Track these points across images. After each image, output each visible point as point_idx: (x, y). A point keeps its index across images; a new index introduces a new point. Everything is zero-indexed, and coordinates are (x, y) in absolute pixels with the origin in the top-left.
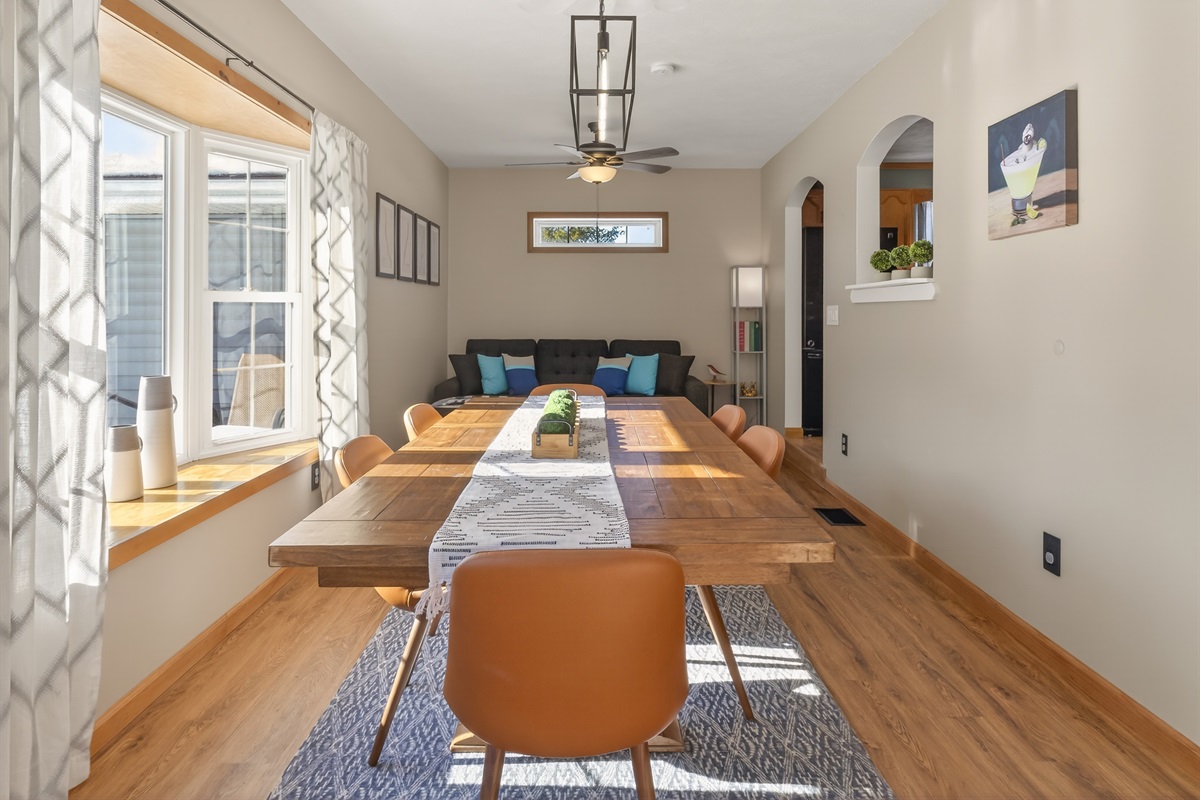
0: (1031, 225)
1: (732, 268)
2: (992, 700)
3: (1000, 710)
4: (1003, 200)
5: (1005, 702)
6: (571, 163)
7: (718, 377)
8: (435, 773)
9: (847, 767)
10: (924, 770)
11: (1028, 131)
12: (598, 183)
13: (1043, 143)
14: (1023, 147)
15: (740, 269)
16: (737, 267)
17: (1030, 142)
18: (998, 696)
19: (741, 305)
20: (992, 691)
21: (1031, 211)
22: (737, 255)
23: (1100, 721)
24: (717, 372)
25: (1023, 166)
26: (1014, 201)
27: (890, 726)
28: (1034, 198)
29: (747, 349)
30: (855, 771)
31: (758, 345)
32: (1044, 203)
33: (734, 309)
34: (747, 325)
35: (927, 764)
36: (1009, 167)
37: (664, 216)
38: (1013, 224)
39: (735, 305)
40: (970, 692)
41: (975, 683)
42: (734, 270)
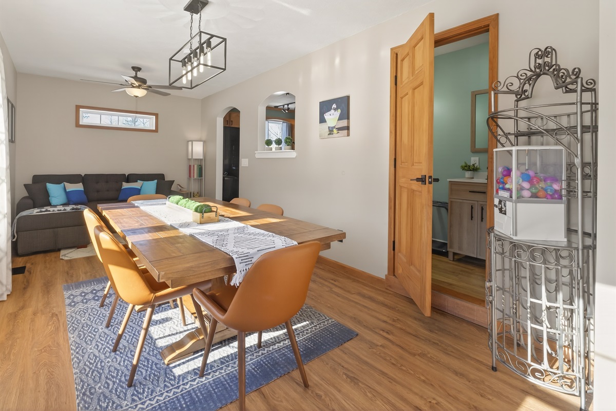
0: (334, 135)
1: (188, 141)
2: (332, 284)
3: (336, 286)
4: (325, 127)
5: (335, 283)
6: (121, 85)
7: (183, 189)
8: (166, 376)
9: (310, 314)
10: (329, 307)
11: (334, 106)
12: (136, 97)
13: (339, 111)
14: (332, 111)
15: (194, 142)
16: (192, 141)
17: (335, 109)
18: (333, 282)
19: (194, 157)
20: (331, 281)
21: (335, 131)
22: (191, 135)
23: (358, 281)
24: (181, 187)
25: (332, 117)
26: (329, 127)
27: (313, 299)
28: (336, 127)
29: (195, 177)
30: (313, 314)
31: (200, 174)
32: (339, 129)
33: (189, 159)
34: (196, 166)
35: (329, 305)
36: (327, 116)
37: (156, 115)
38: (329, 135)
39: (190, 157)
40: (326, 283)
41: (326, 281)
42: (190, 143)
